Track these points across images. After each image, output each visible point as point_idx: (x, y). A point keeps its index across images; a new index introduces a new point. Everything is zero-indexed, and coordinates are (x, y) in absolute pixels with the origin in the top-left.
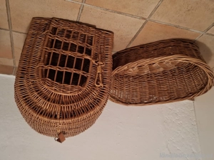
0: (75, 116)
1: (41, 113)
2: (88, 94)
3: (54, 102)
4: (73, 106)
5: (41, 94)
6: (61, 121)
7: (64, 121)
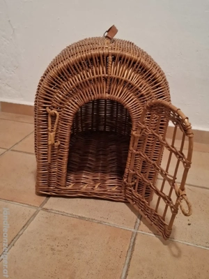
0: (86, 59)
1: (134, 63)
2: (69, 95)
3: (118, 79)
4: (90, 74)
5: (137, 92)
6: (106, 51)
7: (101, 52)
